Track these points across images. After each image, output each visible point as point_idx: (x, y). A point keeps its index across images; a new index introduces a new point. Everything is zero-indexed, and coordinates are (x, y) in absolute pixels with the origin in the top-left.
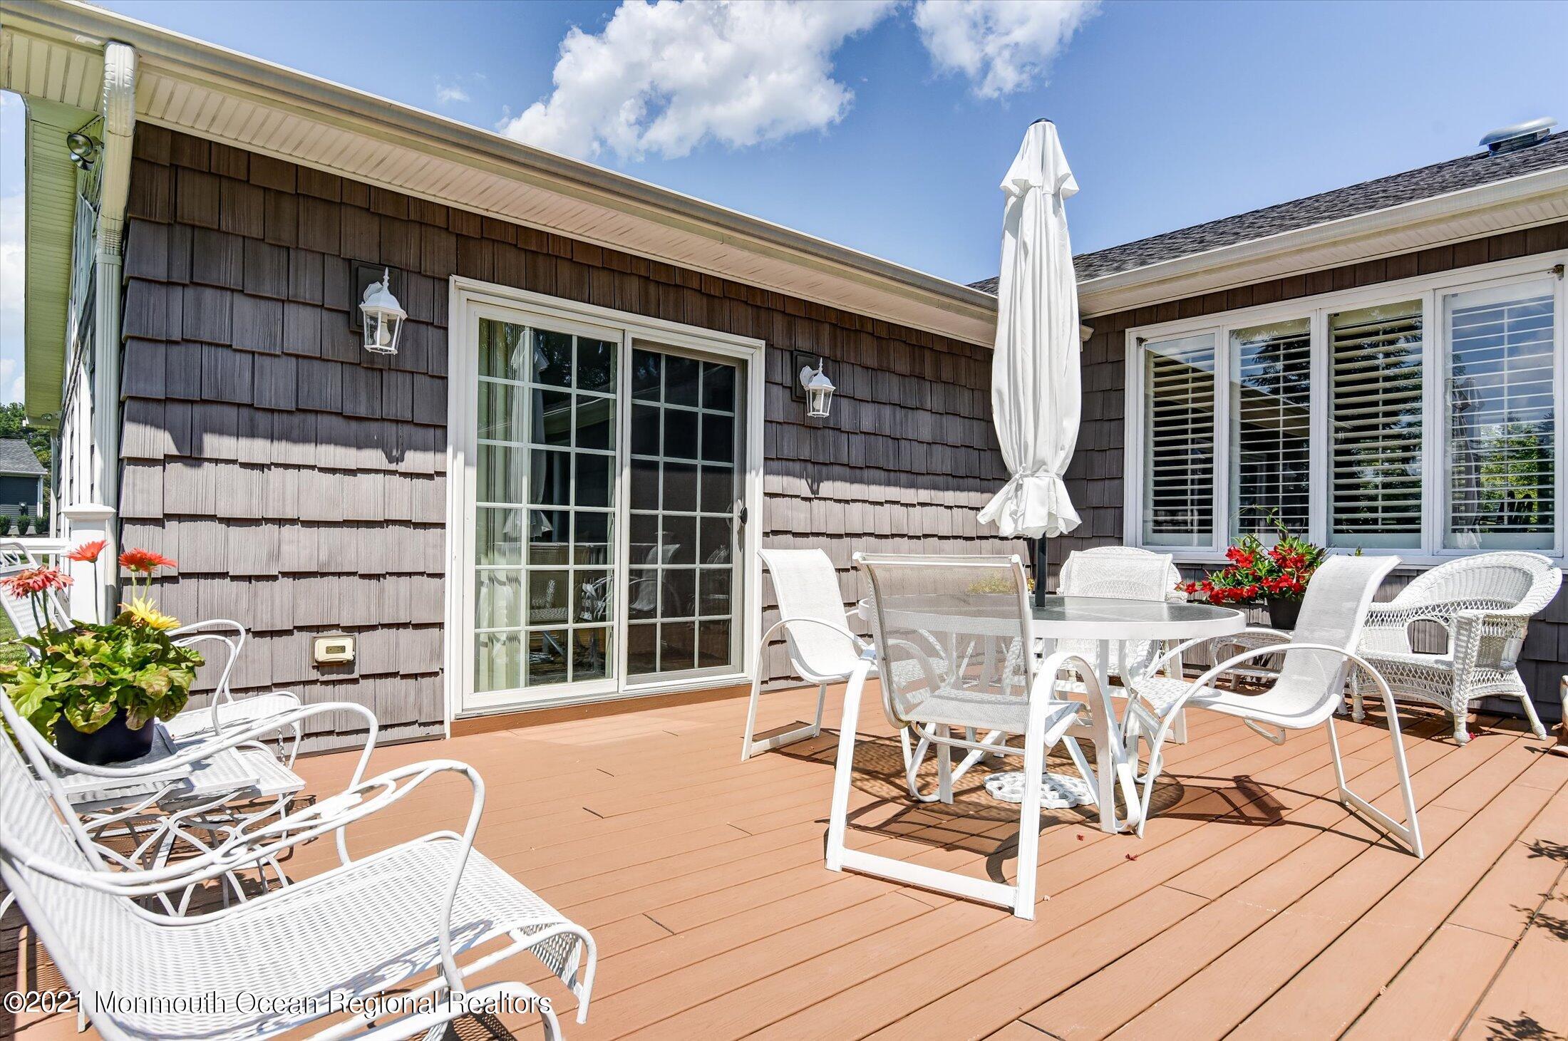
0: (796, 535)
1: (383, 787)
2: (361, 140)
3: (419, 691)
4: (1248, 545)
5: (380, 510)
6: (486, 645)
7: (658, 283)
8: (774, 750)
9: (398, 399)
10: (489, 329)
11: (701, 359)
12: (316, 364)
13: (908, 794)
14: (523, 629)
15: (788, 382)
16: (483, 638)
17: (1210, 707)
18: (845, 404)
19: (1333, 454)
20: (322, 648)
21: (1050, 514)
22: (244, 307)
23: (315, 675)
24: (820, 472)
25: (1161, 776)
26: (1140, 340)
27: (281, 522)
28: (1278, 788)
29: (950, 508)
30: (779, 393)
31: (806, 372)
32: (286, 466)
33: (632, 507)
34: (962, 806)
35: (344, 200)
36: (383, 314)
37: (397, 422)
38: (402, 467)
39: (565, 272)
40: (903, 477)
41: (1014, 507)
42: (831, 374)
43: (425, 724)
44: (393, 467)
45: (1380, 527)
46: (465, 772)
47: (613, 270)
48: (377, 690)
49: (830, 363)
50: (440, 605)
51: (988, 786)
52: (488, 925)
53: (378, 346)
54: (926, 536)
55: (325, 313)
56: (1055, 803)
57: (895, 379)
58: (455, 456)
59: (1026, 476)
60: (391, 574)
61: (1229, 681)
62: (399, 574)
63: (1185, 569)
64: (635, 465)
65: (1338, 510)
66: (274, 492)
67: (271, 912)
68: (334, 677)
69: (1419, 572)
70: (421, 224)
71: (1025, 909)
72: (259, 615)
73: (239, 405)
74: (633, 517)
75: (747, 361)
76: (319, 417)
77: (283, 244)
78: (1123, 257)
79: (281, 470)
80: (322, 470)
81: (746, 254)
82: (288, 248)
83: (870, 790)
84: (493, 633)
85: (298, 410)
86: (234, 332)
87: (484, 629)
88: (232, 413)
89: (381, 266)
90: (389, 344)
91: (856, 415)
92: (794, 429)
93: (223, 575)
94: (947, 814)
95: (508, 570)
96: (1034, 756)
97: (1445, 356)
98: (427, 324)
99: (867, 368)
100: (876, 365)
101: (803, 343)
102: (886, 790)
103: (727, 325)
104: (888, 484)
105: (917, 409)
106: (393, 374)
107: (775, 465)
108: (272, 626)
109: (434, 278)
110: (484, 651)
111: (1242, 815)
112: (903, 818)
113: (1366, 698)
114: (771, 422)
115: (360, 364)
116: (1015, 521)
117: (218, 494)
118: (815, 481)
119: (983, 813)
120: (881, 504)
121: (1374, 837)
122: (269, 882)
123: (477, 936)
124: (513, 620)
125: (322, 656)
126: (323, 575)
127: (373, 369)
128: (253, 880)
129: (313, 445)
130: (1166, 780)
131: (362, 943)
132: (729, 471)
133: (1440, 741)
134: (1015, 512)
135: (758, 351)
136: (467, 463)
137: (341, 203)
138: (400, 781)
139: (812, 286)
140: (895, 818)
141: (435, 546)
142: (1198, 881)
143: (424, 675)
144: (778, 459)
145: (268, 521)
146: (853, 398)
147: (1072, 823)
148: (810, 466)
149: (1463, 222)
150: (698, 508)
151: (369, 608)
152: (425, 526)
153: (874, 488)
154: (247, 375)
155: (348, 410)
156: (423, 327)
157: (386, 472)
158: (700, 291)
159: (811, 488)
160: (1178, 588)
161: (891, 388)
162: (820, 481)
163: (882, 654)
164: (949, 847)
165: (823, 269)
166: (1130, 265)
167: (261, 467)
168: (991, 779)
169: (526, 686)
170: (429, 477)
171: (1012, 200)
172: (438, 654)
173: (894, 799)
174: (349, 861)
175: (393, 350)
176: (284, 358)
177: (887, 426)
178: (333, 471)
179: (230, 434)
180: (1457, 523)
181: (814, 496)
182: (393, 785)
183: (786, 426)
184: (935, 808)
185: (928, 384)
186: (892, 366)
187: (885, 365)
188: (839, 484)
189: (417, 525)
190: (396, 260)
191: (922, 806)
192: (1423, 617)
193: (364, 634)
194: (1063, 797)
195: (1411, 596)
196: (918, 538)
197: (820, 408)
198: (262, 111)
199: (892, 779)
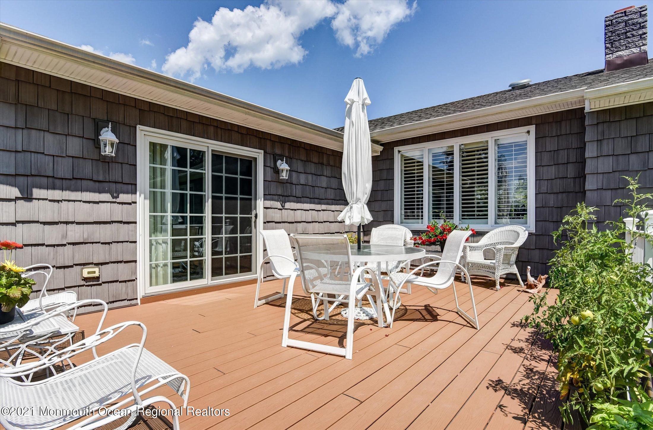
0: (276, 223)
1: (109, 332)
2: (98, 73)
3: (127, 287)
4: (434, 224)
5: (109, 217)
6: (154, 268)
7: (221, 128)
8: (267, 303)
9: (116, 173)
10: (153, 146)
11: (239, 157)
12: (81, 160)
13: (313, 317)
14: (169, 261)
15: (272, 166)
16: (154, 266)
17: (414, 283)
18: (294, 175)
19: (461, 192)
20: (86, 273)
21: (362, 217)
22: (49, 137)
23: (83, 283)
24: (285, 199)
25: (400, 306)
26: (399, 152)
27: (67, 223)
28: (438, 308)
29: (333, 211)
30: (269, 170)
31: (279, 162)
32: (69, 201)
33: (212, 213)
34: (332, 321)
35: (92, 95)
36: (109, 140)
37: (116, 182)
38: (118, 200)
39: (184, 124)
40: (316, 200)
41: (349, 215)
42: (289, 163)
43: (130, 300)
44: (114, 200)
45: (476, 217)
46: (139, 325)
47: (203, 124)
48: (109, 288)
49: (288, 159)
50: (135, 253)
51: (342, 313)
52: (150, 377)
53: (107, 153)
54: (325, 222)
55: (84, 140)
56: (363, 317)
57: (313, 164)
58: (140, 196)
59: (354, 204)
60: (114, 242)
61: (428, 271)
62: (118, 242)
63: (414, 232)
64: (213, 198)
65: (463, 211)
66: (64, 211)
67: (67, 378)
68: (91, 283)
69: (487, 232)
70: (124, 105)
71: (349, 356)
72: (58, 260)
73: (48, 177)
74: (212, 217)
75: (256, 158)
76: (83, 181)
77: (65, 112)
78: (394, 121)
79: (67, 202)
80: (84, 202)
81: (255, 119)
82: (68, 114)
83: (301, 317)
84: (157, 264)
85: (73, 178)
86: (45, 147)
87: (154, 262)
88: (45, 180)
89: (108, 121)
90: (112, 152)
91: (298, 178)
92: (275, 183)
93: (43, 245)
94: (327, 324)
95: (163, 239)
96: (352, 302)
97: (495, 160)
98: (128, 144)
99: (302, 161)
100: (305, 160)
101: (278, 151)
102: (306, 316)
103: (249, 145)
104: (311, 203)
105: (321, 175)
106: (114, 164)
107: (268, 197)
108: (64, 264)
109: (130, 126)
110: (153, 271)
111: (425, 319)
112: (310, 326)
113: (471, 275)
114: (266, 181)
115: (99, 160)
116: (350, 220)
117: (39, 212)
118: (283, 202)
119: (339, 323)
120: (308, 210)
121: (465, 323)
122: (66, 366)
123: (146, 381)
124: (165, 258)
125: (85, 275)
126: (86, 243)
127: (105, 162)
128: (59, 365)
129: (80, 192)
130: (402, 307)
131: (103, 387)
132: (251, 199)
133: (492, 289)
134: (350, 216)
135: (261, 154)
136: (145, 198)
137: (90, 96)
138: (115, 330)
139: (281, 130)
140: (308, 327)
141: (132, 231)
142: (407, 343)
143: (129, 281)
144: (269, 195)
145: (61, 222)
146: (297, 172)
147: (369, 325)
148: (281, 197)
149: (500, 115)
150: (239, 213)
151: (105, 256)
152: (128, 223)
153: (305, 205)
154: (51, 165)
155: (95, 178)
156: (126, 146)
157: (111, 202)
158: (238, 132)
159: (282, 205)
160: (411, 239)
161: (312, 168)
162: (285, 202)
163: (302, 270)
164: (326, 336)
165: (284, 125)
166: (395, 124)
167: (58, 201)
168: (343, 310)
169: (171, 283)
170: (130, 204)
171: (348, 106)
172: (135, 272)
173: (308, 320)
174: (97, 357)
175: (113, 155)
176: (67, 158)
177: (310, 182)
178: (89, 202)
179: (44, 188)
180: (499, 216)
181: (283, 208)
182: (112, 332)
183: (272, 182)
184: (323, 322)
185: (325, 166)
186: (311, 160)
187: (309, 159)
188: (292, 203)
189: (125, 223)
190: (114, 119)
191: (318, 321)
192: (488, 248)
193: (104, 266)
194: (367, 315)
195: (484, 241)
196: (322, 222)
197: (284, 176)
198: (56, 60)
199: (309, 312)
